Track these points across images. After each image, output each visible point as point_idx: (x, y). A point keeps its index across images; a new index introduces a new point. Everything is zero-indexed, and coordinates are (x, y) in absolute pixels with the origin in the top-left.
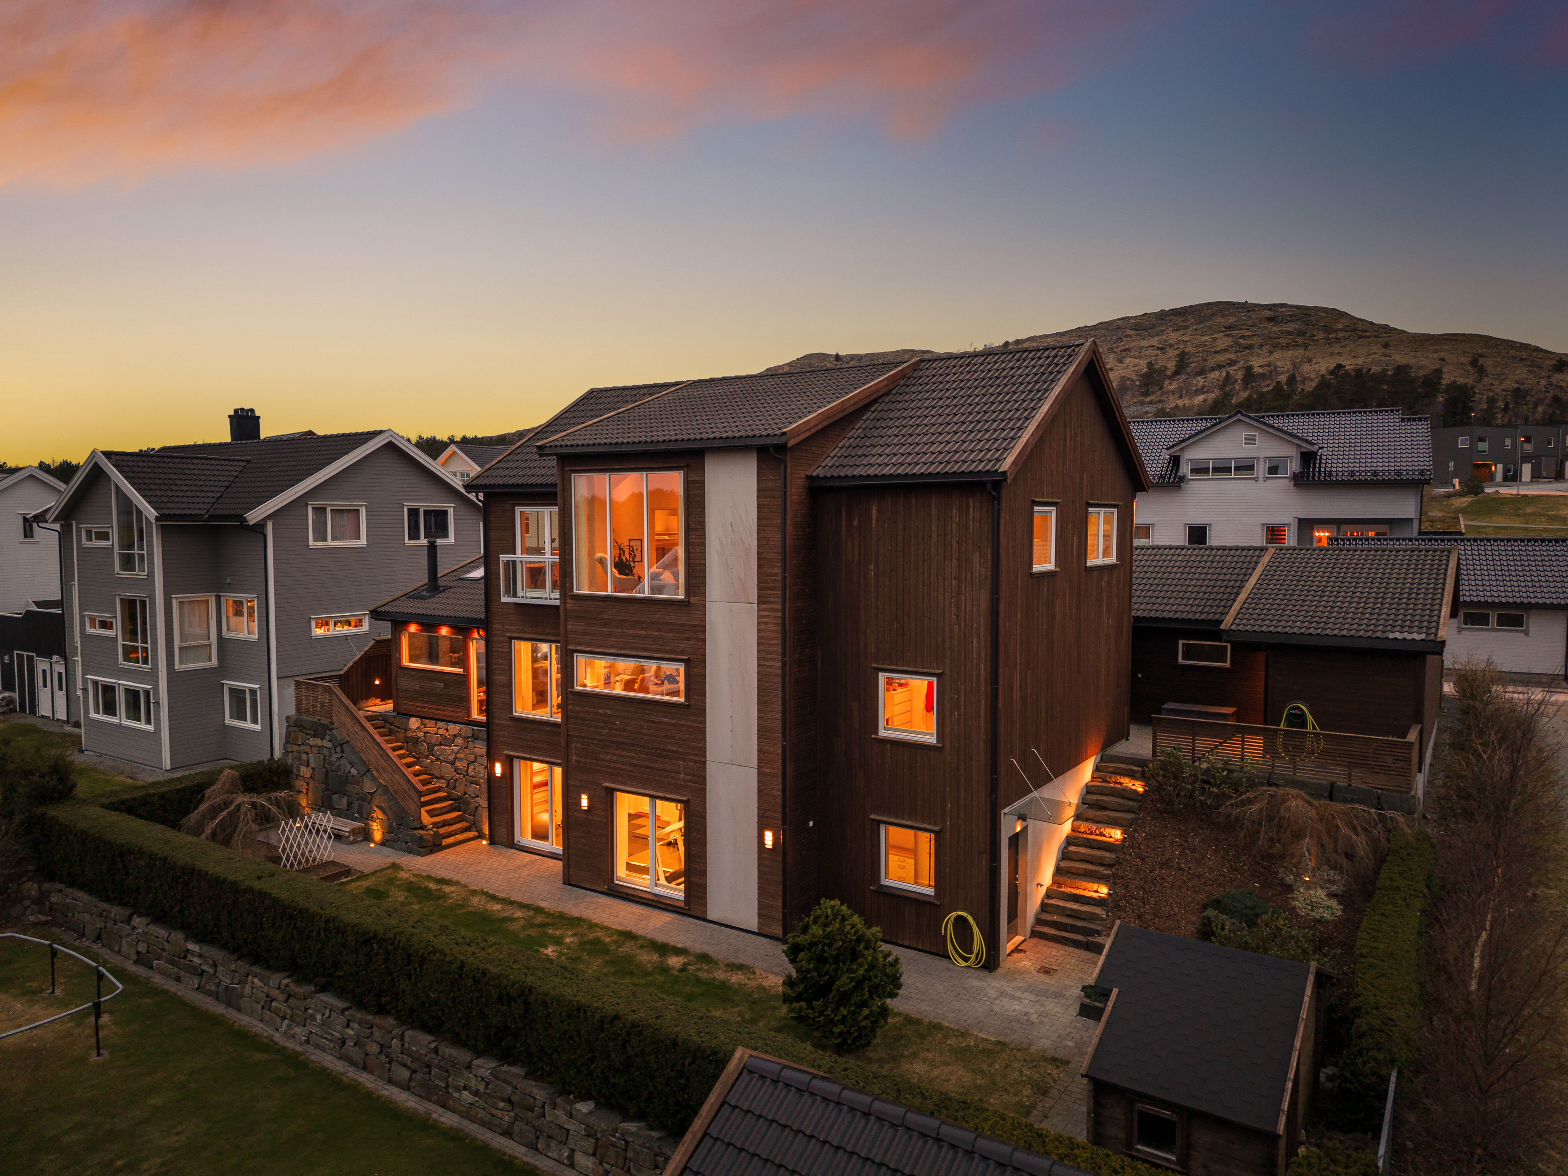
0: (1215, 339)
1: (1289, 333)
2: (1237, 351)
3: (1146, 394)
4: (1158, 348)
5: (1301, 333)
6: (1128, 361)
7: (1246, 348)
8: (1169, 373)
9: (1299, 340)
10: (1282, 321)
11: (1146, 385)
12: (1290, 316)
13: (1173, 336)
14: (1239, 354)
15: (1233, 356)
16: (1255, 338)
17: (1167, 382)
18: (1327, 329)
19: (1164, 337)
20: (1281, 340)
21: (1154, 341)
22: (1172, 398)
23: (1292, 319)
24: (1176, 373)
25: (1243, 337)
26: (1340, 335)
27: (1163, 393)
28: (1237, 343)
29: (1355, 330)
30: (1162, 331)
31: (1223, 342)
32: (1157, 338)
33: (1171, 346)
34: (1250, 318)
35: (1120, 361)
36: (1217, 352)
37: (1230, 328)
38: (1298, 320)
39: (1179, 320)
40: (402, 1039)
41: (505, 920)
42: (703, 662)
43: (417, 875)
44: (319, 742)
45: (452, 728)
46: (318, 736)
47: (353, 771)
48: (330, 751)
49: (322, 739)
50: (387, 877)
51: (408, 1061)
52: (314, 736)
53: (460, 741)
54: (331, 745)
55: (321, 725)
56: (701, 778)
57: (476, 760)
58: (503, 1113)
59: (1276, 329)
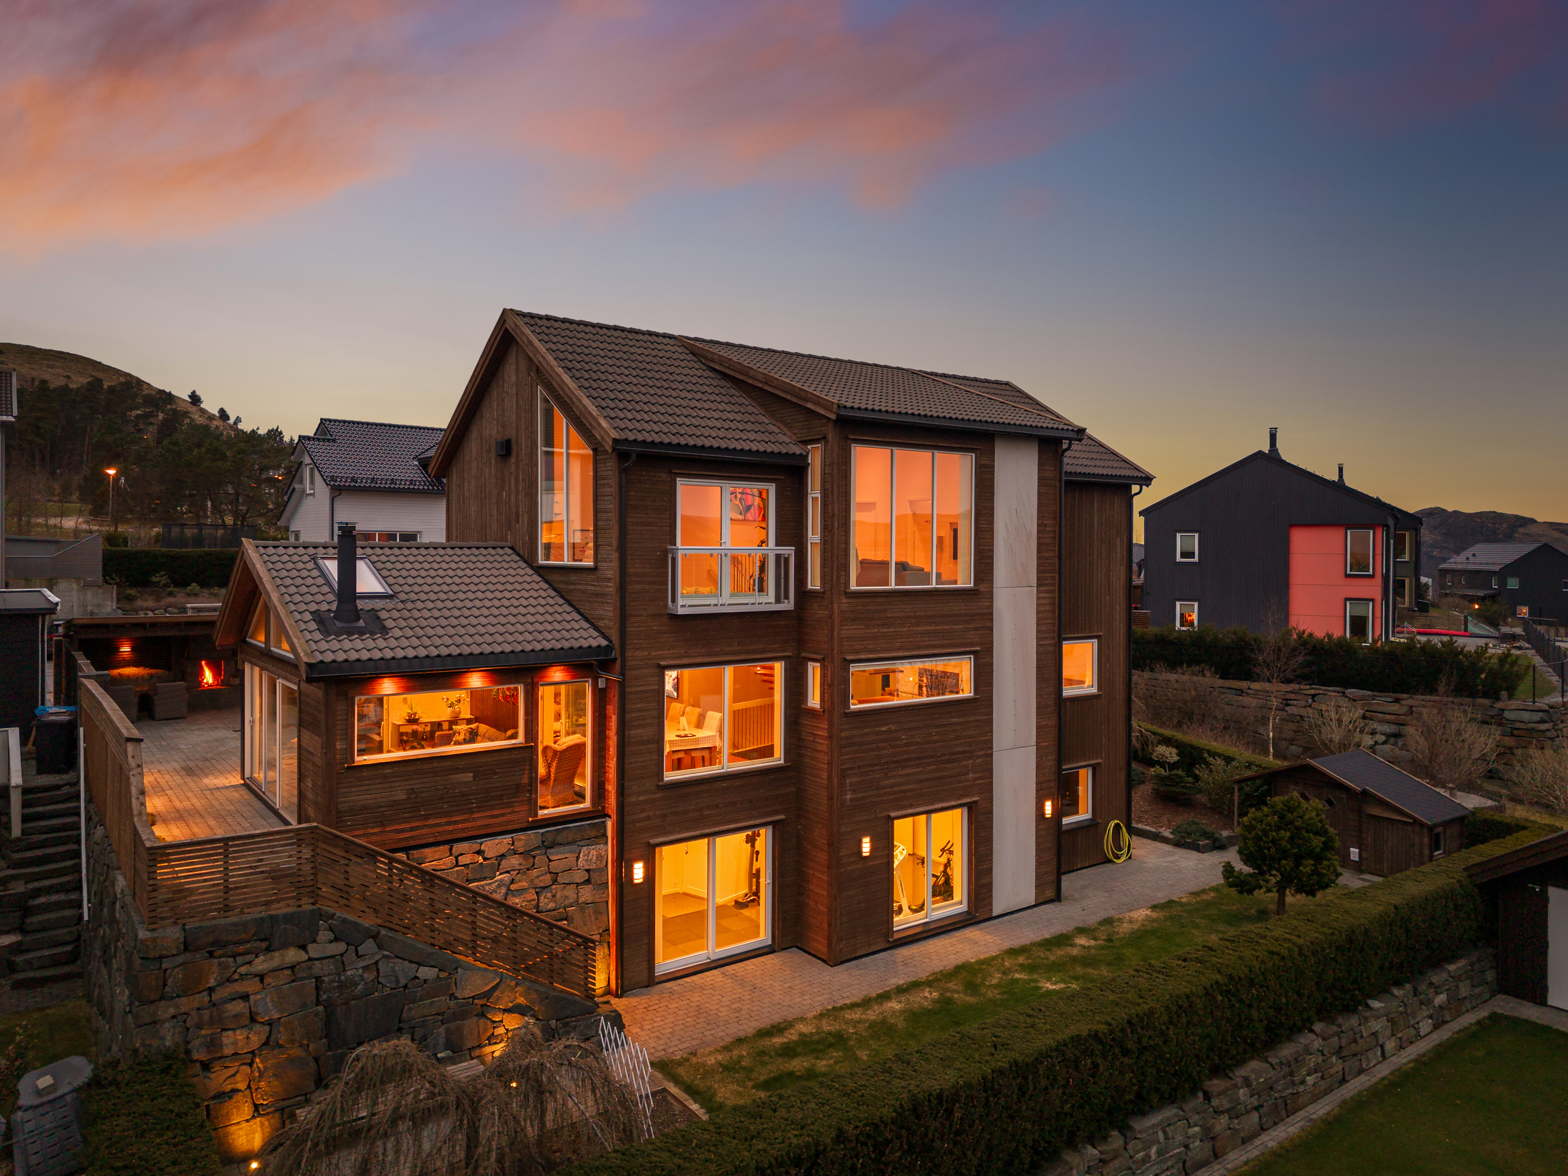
40: (1247, 1082)
41: (945, 1003)
42: (991, 650)
43: (727, 1048)
44: (293, 955)
45: (493, 847)
46: (284, 946)
47: (426, 973)
48: (340, 961)
49: (303, 947)
50: (708, 1073)
51: (1254, 1101)
52: (268, 949)
53: (514, 861)
54: (341, 947)
55: (289, 918)
56: (987, 771)
57: (555, 881)
58: (1336, 1065)
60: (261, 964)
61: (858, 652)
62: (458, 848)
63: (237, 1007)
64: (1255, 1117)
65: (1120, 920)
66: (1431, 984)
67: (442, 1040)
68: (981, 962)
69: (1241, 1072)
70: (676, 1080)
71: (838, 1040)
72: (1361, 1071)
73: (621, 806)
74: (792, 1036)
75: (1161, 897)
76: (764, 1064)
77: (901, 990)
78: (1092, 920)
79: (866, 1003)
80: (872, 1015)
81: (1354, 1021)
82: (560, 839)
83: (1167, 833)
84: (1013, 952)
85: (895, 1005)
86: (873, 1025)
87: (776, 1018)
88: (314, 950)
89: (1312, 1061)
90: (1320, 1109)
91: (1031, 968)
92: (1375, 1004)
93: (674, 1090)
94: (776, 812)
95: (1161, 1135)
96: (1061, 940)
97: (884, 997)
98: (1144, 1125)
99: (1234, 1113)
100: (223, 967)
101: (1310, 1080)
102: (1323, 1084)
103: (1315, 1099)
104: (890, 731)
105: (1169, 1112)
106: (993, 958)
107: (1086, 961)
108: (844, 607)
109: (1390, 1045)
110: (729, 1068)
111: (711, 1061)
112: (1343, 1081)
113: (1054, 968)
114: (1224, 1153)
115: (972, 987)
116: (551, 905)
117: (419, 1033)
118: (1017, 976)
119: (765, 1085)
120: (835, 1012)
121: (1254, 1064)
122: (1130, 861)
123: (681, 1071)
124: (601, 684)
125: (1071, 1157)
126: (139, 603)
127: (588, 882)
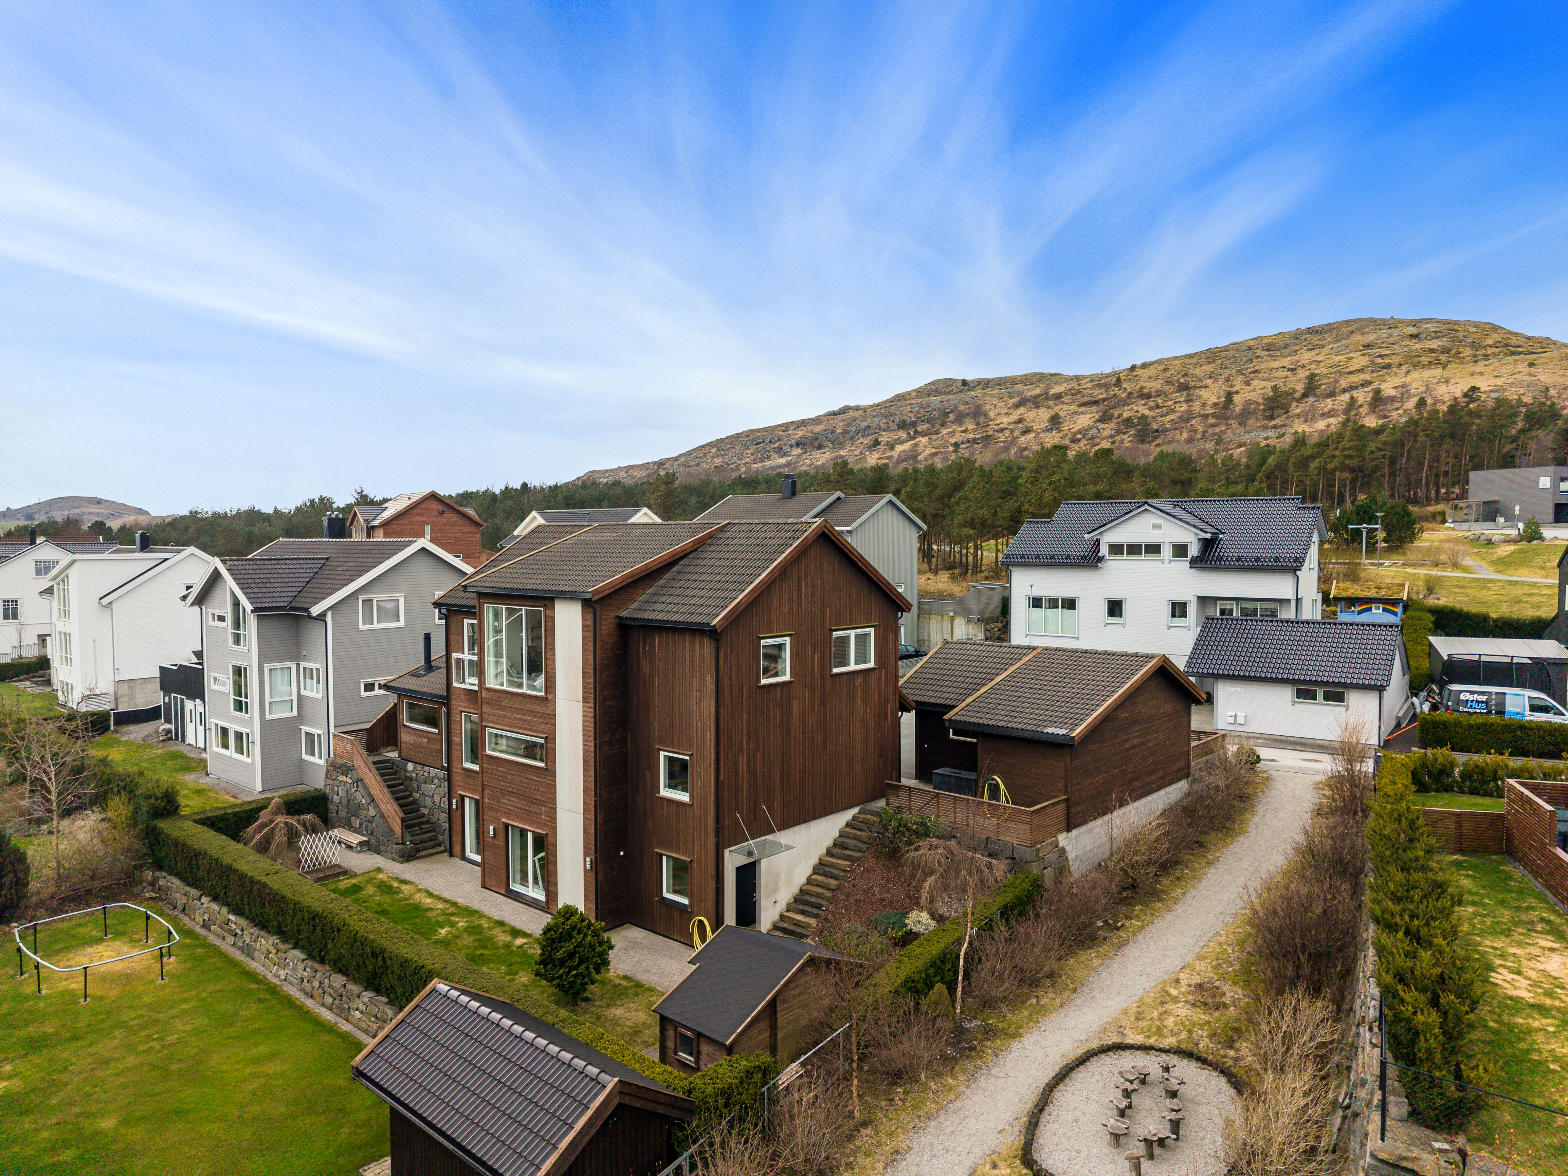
0: (1350, 359)
1: (1432, 351)
2: (1372, 372)
3: (1271, 418)
4: (1289, 370)
5: (1446, 351)
6: (1255, 383)
7: (1383, 367)
8: (1297, 395)
9: (1443, 358)
10: (1425, 338)
11: (1271, 409)
12: (1435, 332)
13: (1306, 356)
14: (1375, 374)
15: (1367, 377)
16: (1394, 357)
17: (1294, 404)
18: (1475, 346)
19: (1296, 358)
20: (1423, 359)
21: (1286, 362)
22: (1297, 422)
23: (1437, 335)
24: (1305, 395)
25: (1381, 356)
26: (1490, 351)
27: (1288, 418)
28: (1372, 362)
29: (1507, 345)
30: (1296, 351)
31: (1359, 361)
32: (1289, 358)
33: (1303, 366)
34: (1391, 336)
35: (1248, 384)
36: (1351, 373)
37: (1367, 346)
38: (1444, 336)
39: (1315, 339)
44: (344, 779)
45: (432, 772)
54: (351, 781)
56: (553, 819)
59: (1418, 346)
61: (489, 722)
73: (451, 771)
108: (483, 695)
117: (361, 821)
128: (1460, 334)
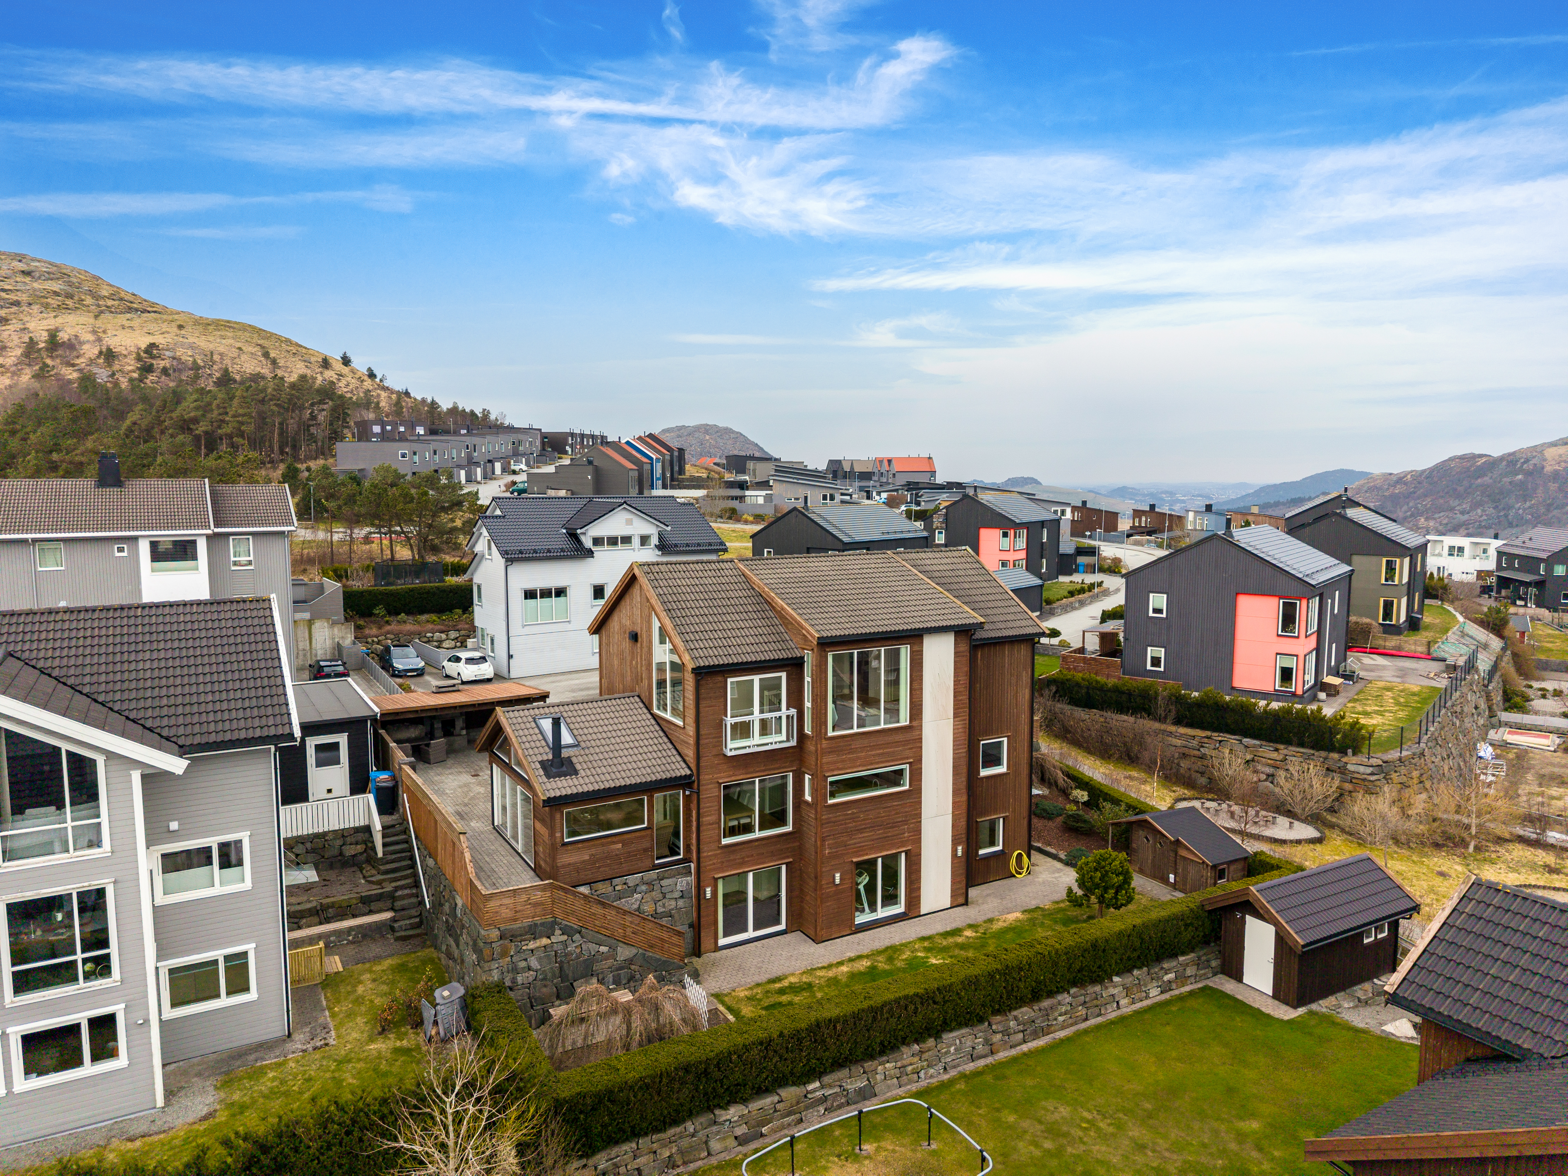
1: (56, 293)
5: (70, 296)
7: (12, 304)
9: (69, 302)
10: (39, 278)
12: (48, 273)
16: (19, 293)
20: (49, 300)
23: (50, 277)
26: (110, 303)
29: (121, 299)
38: (58, 279)
40: (1016, 1018)
41: (873, 968)
42: (920, 760)
43: (751, 989)
44: (545, 941)
45: (632, 880)
46: (541, 937)
47: (603, 949)
48: (565, 944)
49: (549, 937)
50: (739, 1000)
51: (1021, 1028)
52: (535, 939)
53: (644, 888)
54: (565, 937)
55: (542, 924)
56: (918, 831)
57: (664, 897)
58: (1082, 1011)
59: (36, 285)
60: (532, 945)
61: (833, 770)
62: (616, 881)
63: (523, 964)
64: (1021, 1035)
65: (998, 920)
66: (1162, 968)
67: (611, 980)
68: (902, 945)
69: (1015, 1013)
70: (723, 1003)
71: (809, 986)
72: (1100, 1015)
73: (698, 858)
74: (785, 983)
75: (1033, 904)
76: (768, 997)
77: (851, 960)
78: (980, 919)
79: (829, 967)
80: (831, 974)
81: (1098, 988)
82: (666, 875)
83: (1062, 855)
84: (923, 939)
85: (845, 969)
86: (829, 979)
87: (780, 973)
88: (554, 939)
89: (1064, 1009)
90: (1062, 1034)
91: (927, 950)
92: (1116, 979)
93: (721, 1008)
94: (788, 857)
95: (958, 1042)
96: (956, 932)
97: (840, 963)
98: (947, 1036)
99: (1006, 1032)
100: (517, 946)
101: (1061, 1019)
102: (1070, 1021)
103: (1063, 1028)
104: (853, 813)
105: (964, 1031)
106: (910, 943)
107: (962, 947)
108: (824, 746)
109: (1123, 1002)
110: (749, 999)
111: (742, 994)
112: (1086, 1019)
113: (944, 949)
114: (998, 1052)
115: (890, 960)
116: (663, 910)
117: (601, 977)
118: (919, 954)
119: (766, 1008)
120: (811, 971)
121: (1024, 1009)
122: (1030, 877)
123: (726, 999)
124: (687, 793)
125: (904, 1049)
126: (367, 631)
127: (682, 897)
128: (74, 280)
